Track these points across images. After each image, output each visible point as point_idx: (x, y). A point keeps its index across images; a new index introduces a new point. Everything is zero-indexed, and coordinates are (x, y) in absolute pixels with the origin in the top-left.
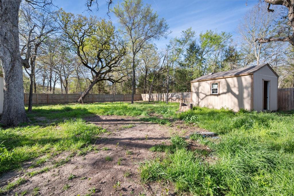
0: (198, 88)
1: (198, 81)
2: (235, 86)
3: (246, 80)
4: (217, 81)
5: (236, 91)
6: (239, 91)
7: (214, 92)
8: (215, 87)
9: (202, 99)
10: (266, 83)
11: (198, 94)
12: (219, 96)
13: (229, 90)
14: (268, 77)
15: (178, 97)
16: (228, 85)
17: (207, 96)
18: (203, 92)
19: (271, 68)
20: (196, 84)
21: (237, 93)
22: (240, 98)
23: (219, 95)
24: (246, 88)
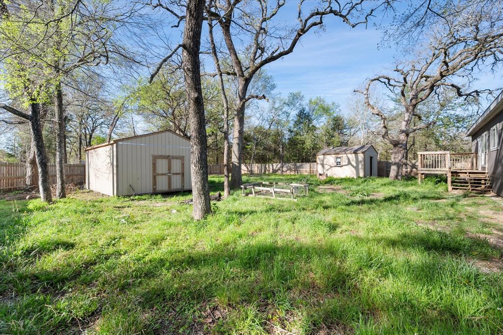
0: (323, 161)
1: (324, 154)
2: (353, 160)
3: (361, 156)
4: (339, 156)
5: (354, 163)
6: (356, 164)
7: (338, 164)
8: (339, 160)
9: (327, 170)
10: (371, 158)
11: (323, 165)
12: (342, 168)
13: (349, 163)
14: (373, 154)
15: (289, 167)
16: (349, 159)
17: (331, 167)
18: (328, 164)
19: (373, 148)
20: (321, 157)
21: (355, 165)
22: (357, 168)
23: (342, 166)
24: (361, 162)
